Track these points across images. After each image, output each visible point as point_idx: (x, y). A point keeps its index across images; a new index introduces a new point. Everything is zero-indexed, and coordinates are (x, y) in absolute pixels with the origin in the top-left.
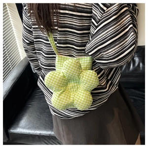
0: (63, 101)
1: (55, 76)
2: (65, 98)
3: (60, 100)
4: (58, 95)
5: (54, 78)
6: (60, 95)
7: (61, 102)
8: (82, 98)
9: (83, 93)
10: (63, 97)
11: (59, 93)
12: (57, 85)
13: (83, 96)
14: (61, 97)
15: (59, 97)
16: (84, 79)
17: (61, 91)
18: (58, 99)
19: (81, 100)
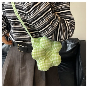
0: (47, 64)
1: (38, 50)
2: (48, 62)
3: (46, 64)
4: (43, 61)
5: (38, 51)
6: (44, 61)
7: (47, 65)
8: (57, 58)
9: (56, 55)
10: (46, 62)
11: (44, 60)
12: (41, 55)
13: (57, 56)
14: (45, 62)
15: (44, 62)
16: (55, 46)
17: (44, 58)
18: (44, 64)
19: (57, 59)
